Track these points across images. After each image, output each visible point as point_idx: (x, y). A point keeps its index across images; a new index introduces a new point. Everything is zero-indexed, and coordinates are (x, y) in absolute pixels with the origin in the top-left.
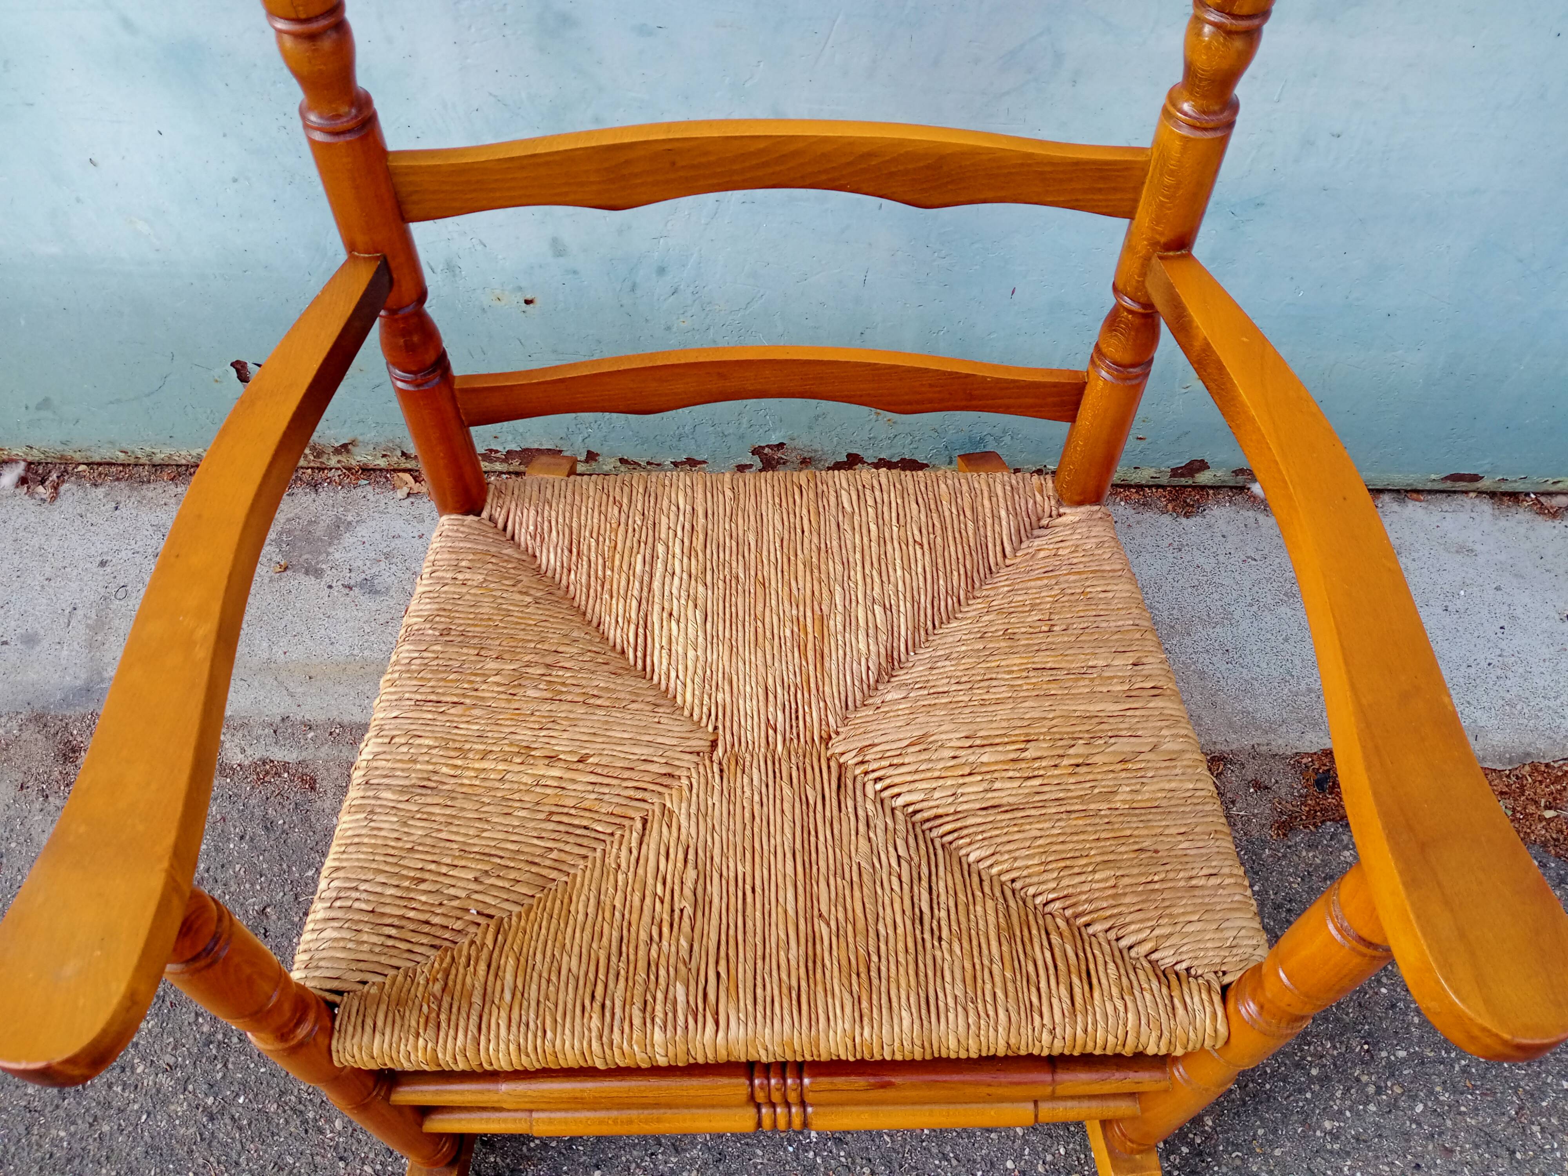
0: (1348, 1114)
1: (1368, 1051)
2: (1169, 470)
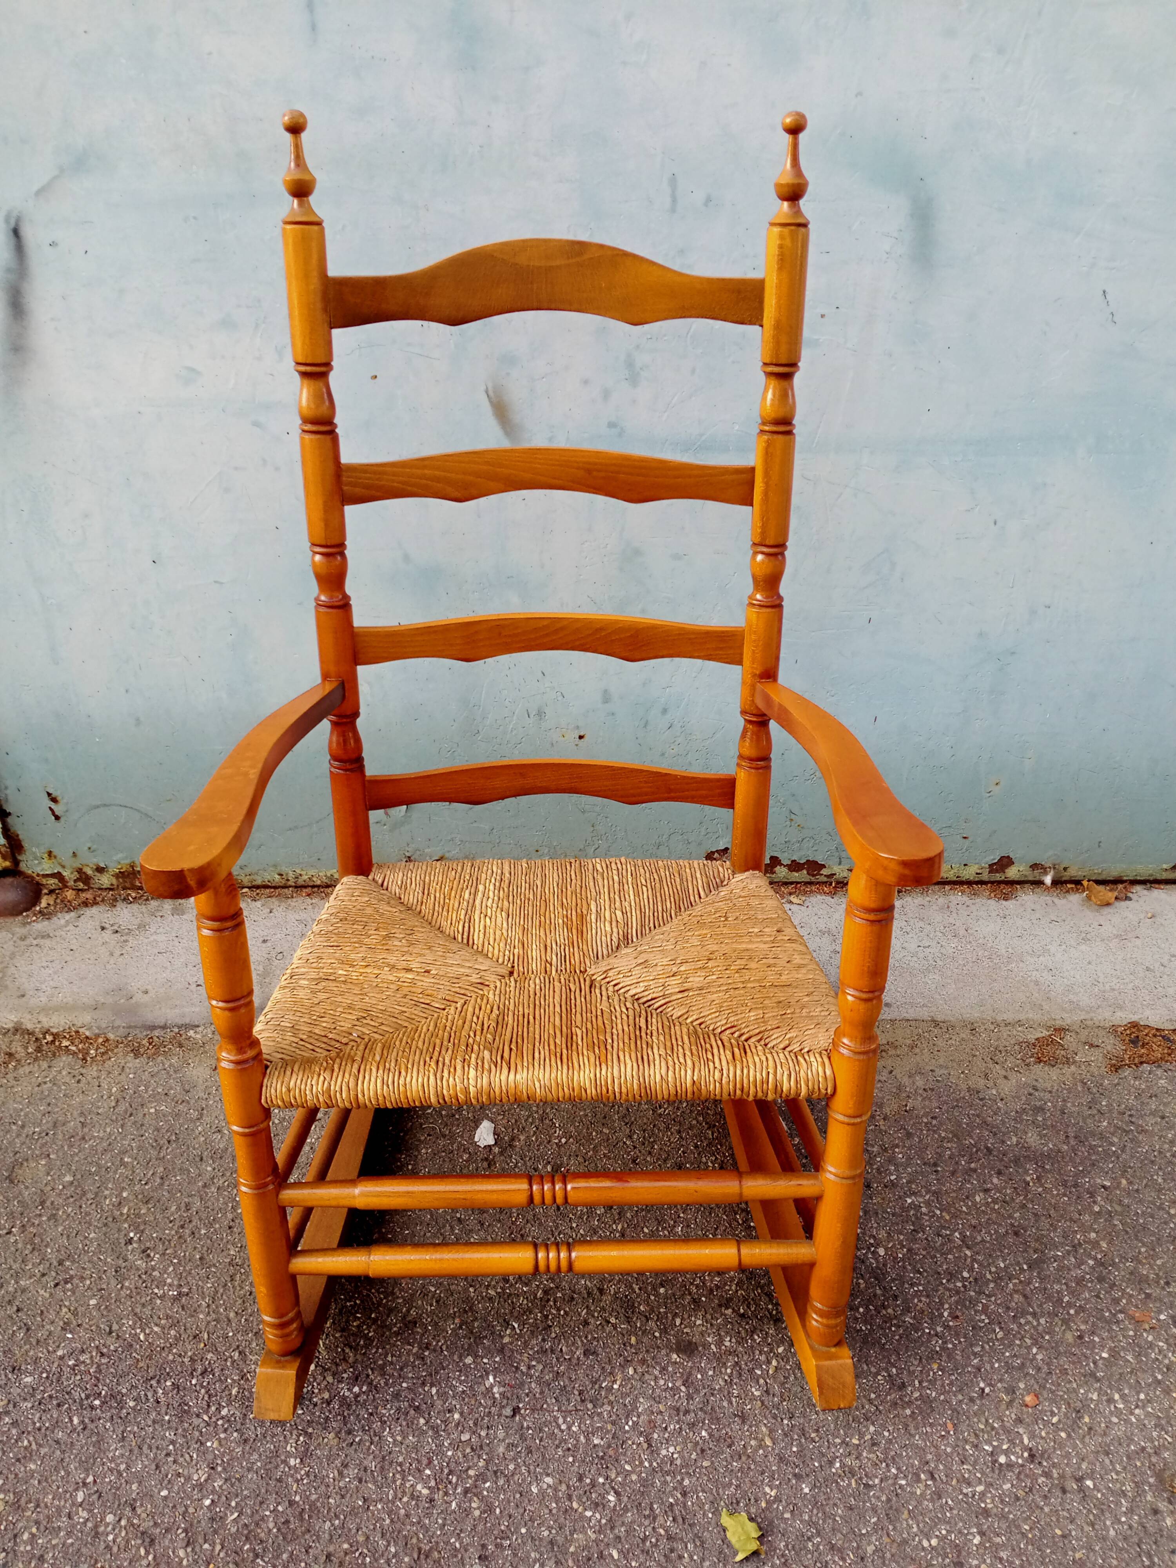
2: (987, 866)
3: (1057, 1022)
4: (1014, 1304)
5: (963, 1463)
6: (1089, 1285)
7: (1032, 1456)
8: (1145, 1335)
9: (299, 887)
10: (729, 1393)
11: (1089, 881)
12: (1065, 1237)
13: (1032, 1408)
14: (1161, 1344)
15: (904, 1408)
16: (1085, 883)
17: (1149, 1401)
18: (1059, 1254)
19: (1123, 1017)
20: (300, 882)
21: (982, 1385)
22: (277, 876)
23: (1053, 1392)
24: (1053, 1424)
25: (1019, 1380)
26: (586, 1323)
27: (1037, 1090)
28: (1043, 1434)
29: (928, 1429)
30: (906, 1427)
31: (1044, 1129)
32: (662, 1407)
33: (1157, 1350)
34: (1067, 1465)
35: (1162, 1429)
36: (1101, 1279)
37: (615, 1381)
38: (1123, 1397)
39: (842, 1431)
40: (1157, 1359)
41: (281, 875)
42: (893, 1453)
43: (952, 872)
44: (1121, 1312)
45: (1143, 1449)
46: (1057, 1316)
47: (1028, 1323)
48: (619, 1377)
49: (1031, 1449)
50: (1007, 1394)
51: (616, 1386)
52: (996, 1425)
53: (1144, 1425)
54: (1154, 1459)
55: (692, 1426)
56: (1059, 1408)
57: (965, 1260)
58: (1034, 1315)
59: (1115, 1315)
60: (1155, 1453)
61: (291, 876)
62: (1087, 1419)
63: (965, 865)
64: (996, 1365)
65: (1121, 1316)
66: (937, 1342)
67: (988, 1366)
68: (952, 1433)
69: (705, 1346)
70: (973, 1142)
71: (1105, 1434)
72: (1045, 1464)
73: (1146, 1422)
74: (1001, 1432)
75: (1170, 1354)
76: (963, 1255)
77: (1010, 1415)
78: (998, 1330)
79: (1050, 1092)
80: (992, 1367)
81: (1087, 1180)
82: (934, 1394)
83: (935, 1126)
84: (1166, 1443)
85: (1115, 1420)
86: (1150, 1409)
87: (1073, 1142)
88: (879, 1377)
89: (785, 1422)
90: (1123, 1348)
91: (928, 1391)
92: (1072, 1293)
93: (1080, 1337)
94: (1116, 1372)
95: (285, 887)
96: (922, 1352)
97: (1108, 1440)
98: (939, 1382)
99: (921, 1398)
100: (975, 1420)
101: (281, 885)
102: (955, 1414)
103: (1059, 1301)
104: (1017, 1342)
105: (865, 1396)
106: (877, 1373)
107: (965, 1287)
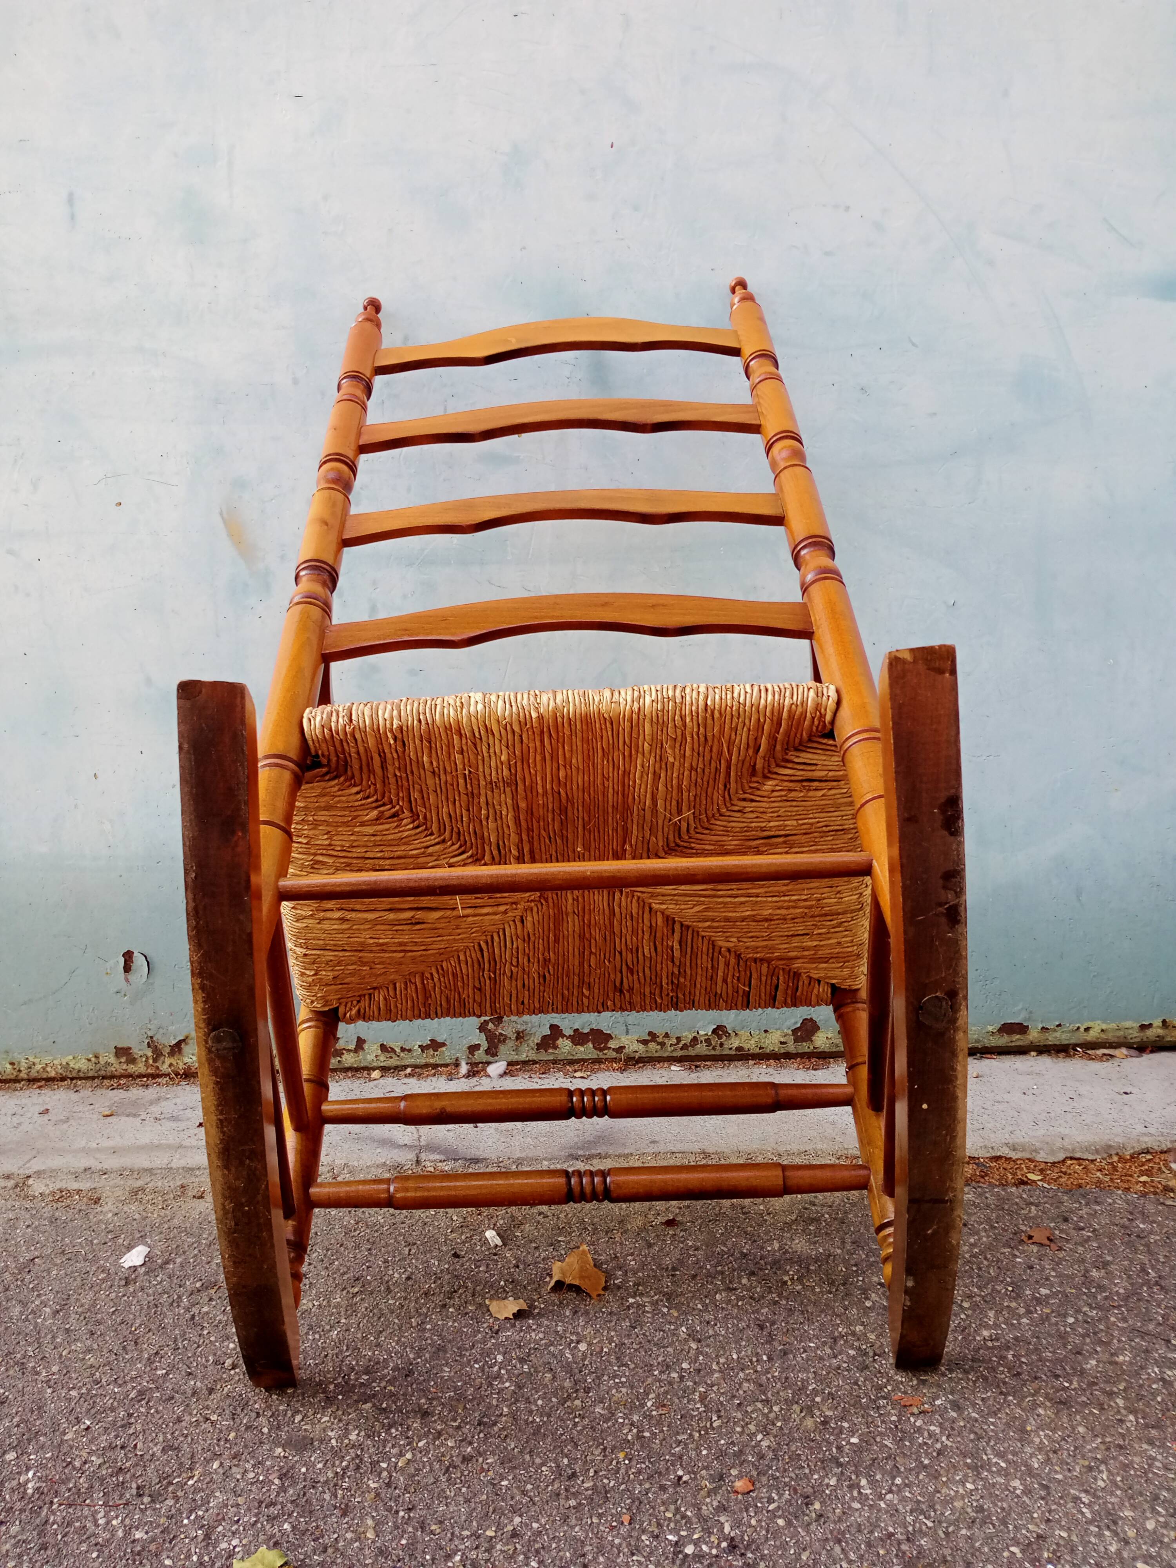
0: (1003, 1326)
1: (1012, 1291)
2: (790, 1032)
3: (851, 1151)
4: (741, 1392)
5: (633, 1554)
6: (846, 1373)
7: (733, 1547)
8: (912, 1419)
9: (32, 1081)
10: (336, 1485)
12: (823, 1330)
13: (743, 1494)
14: (932, 1428)
15: (567, 1498)
17: (906, 1485)
18: (812, 1345)
20: (34, 1074)
21: (680, 1473)
22: (9, 1066)
23: (776, 1478)
24: (768, 1512)
25: (733, 1467)
26: (179, 1420)
27: (814, 1205)
28: (753, 1522)
29: (595, 1520)
30: (565, 1518)
31: (815, 1237)
32: (240, 1500)
33: (926, 1434)
34: (781, 1557)
35: (922, 1512)
36: (864, 1368)
37: (191, 1477)
38: (873, 1483)
39: (475, 1523)
40: (926, 1443)
41: (12, 1064)
42: (537, 1546)
43: (752, 1042)
44: (884, 1398)
45: (891, 1535)
46: (797, 1403)
47: (756, 1410)
48: (198, 1472)
49: (732, 1539)
50: (712, 1479)
51: (191, 1482)
52: (689, 1513)
53: (897, 1510)
54: (904, 1547)
55: (271, 1519)
56: (781, 1496)
57: (689, 1352)
58: (766, 1402)
59: (874, 1401)
60: (908, 1540)
61: (24, 1066)
62: (817, 1506)
63: (766, 1031)
64: (704, 1452)
65: (882, 1402)
66: (630, 1430)
67: (693, 1454)
68: (626, 1523)
69: (325, 1440)
70: (725, 1249)
71: (840, 1520)
72: (750, 1555)
73: (900, 1507)
74: (695, 1520)
75: (944, 1438)
76: (686, 1347)
77: (710, 1504)
78: (715, 1418)
79: (830, 1206)
80: (699, 1454)
81: (861, 1278)
82: (612, 1483)
83: (683, 1237)
84: (924, 1527)
85: (856, 1505)
86: (907, 1494)
87: (849, 1247)
88: (544, 1469)
89: (401, 1514)
90: (881, 1434)
91: (605, 1481)
92: (820, 1379)
93: (825, 1423)
94: (867, 1457)
95: (17, 1080)
96: (609, 1441)
97: (843, 1527)
98: (622, 1471)
99: (594, 1488)
100: (662, 1509)
101: (12, 1077)
102: (637, 1503)
103: (803, 1388)
104: (738, 1429)
105: (518, 1487)
106: (543, 1464)
107: (682, 1378)
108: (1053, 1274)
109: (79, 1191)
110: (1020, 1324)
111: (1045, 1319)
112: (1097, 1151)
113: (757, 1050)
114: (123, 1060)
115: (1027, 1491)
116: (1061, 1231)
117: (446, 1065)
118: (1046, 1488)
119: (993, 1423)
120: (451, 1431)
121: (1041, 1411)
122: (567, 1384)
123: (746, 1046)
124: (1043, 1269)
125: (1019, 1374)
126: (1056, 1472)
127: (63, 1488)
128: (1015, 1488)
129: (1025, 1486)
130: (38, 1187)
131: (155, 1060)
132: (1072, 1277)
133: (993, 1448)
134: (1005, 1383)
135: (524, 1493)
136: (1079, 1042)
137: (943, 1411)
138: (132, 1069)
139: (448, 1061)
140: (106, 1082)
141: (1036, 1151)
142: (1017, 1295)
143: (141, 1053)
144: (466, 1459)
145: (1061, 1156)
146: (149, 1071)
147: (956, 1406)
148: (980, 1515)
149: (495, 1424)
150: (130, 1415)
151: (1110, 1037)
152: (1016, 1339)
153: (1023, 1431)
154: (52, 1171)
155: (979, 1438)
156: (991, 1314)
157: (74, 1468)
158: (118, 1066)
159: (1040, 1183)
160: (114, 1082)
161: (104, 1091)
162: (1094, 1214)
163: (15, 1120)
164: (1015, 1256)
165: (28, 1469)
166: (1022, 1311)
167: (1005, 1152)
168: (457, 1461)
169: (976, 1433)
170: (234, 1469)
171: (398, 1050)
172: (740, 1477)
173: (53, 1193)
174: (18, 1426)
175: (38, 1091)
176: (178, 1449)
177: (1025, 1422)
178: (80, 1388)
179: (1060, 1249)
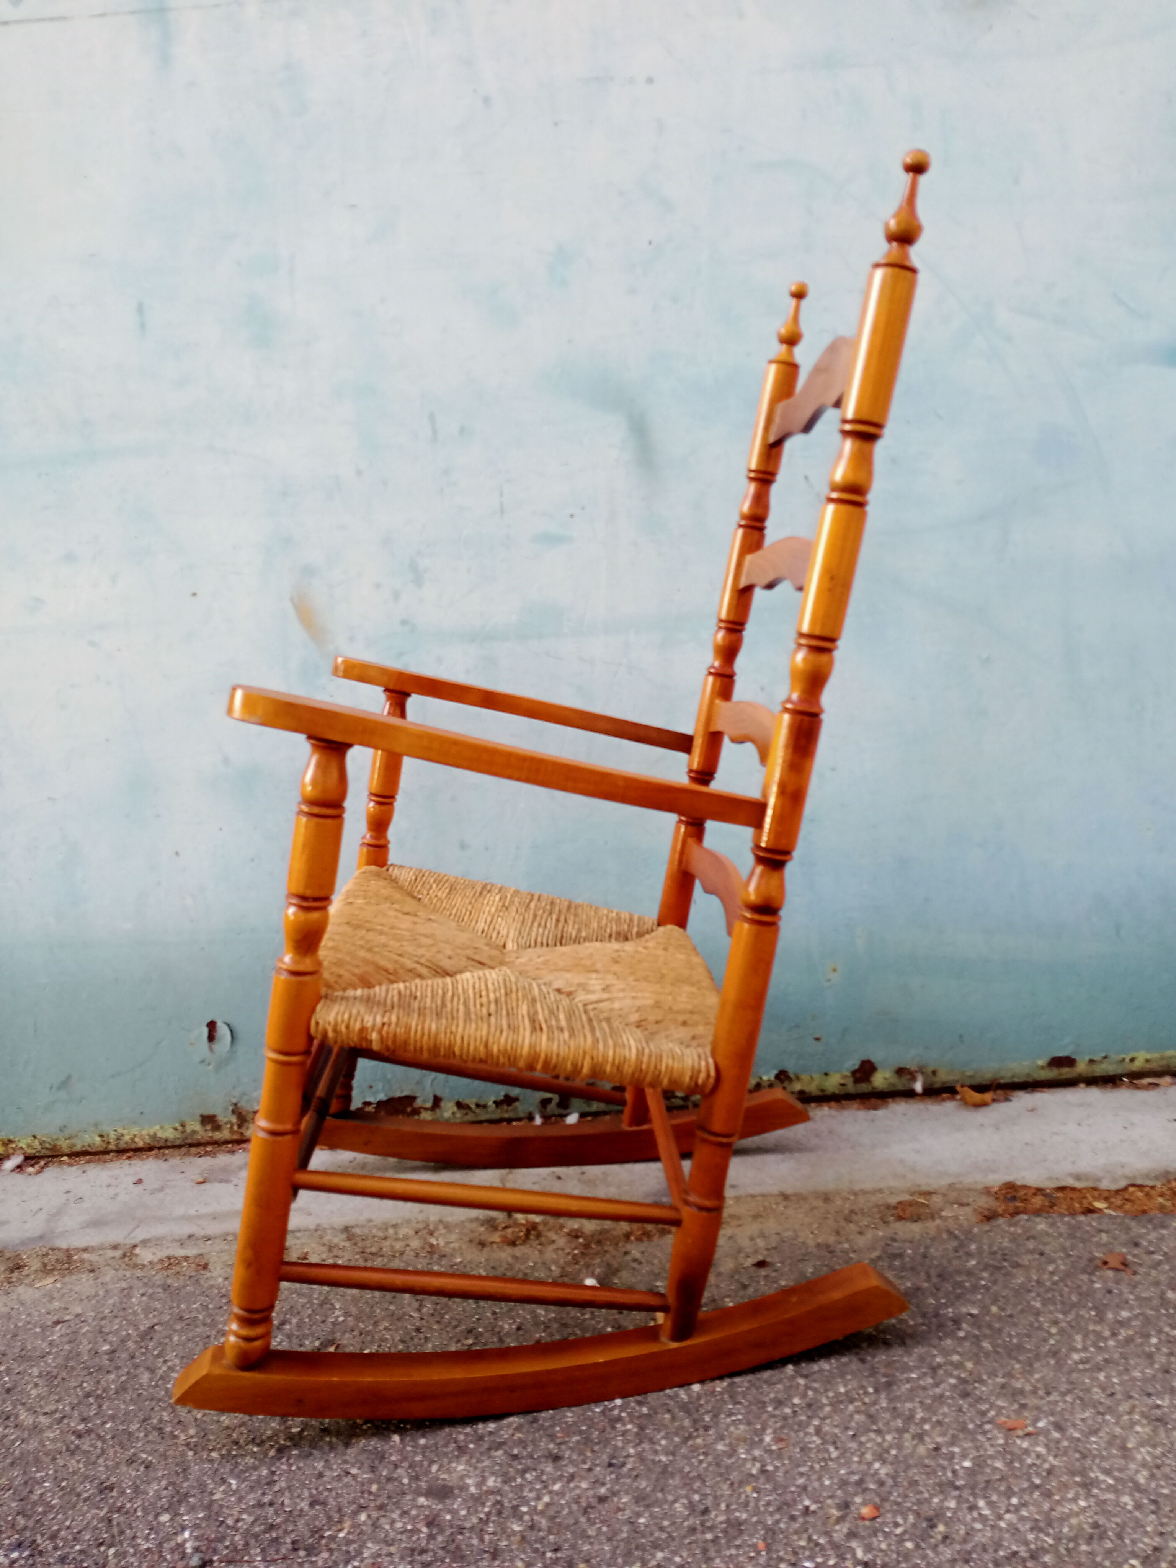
0: (1092, 1349)
1: (1095, 1315)
2: (849, 1074)
3: (922, 1187)
4: (853, 1424)
6: (950, 1401)
8: (1019, 1442)
9: (121, 1152)
10: (482, 1530)
11: (962, 1086)
12: (921, 1359)
13: (870, 1520)
14: (1039, 1449)
15: (703, 1532)
16: (958, 1088)
17: (1022, 1505)
18: (914, 1376)
19: (996, 1180)
20: (122, 1145)
21: (807, 1503)
22: (98, 1139)
23: (898, 1504)
24: (896, 1535)
25: (856, 1494)
26: (321, 1475)
27: (895, 1241)
28: (883, 1546)
29: (733, 1552)
30: (705, 1551)
32: (393, 1549)
33: (1033, 1455)
35: (1041, 1530)
36: (965, 1395)
37: (340, 1530)
38: (991, 1504)
40: (1034, 1464)
41: (101, 1136)
43: (814, 1085)
44: (989, 1422)
45: (1015, 1554)
46: (907, 1431)
47: (869, 1440)
48: (347, 1524)
50: (838, 1507)
51: (341, 1535)
52: (821, 1541)
53: (1017, 1529)
56: (905, 1520)
58: (878, 1432)
59: (980, 1426)
60: (1032, 1557)
61: (113, 1136)
62: (941, 1528)
63: (826, 1074)
64: (827, 1482)
65: (988, 1427)
66: (754, 1465)
67: (816, 1484)
68: (763, 1553)
69: (464, 1488)
71: (965, 1541)
73: (1019, 1526)
74: (828, 1547)
75: (1051, 1459)
77: (840, 1531)
78: (832, 1449)
79: (911, 1242)
80: (822, 1485)
81: (950, 1310)
82: (744, 1516)
84: (1045, 1545)
85: (978, 1526)
86: (1024, 1513)
87: (935, 1280)
88: (677, 1505)
89: (549, 1555)
90: (991, 1456)
91: (737, 1514)
92: (926, 1408)
93: (937, 1449)
94: (981, 1479)
95: (106, 1152)
96: (734, 1476)
97: (968, 1547)
98: (752, 1504)
99: (728, 1521)
100: (795, 1537)
101: (101, 1149)
102: (770, 1534)
103: (910, 1418)
104: (856, 1459)
105: (656, 1524)
106: (675, 1501)
107: (795, 1412)
108: (1131, 1297)
109: (186, 1258)
110: (1106, 1346)
111: (1129, 1340)
112: (1157, 1178)
113: (819, 1093)
114: (209, 1127)
115: (1138, 1506)
116: (1134, 1256)
117: (519, 1119)
118: (1155, 1502)
119: (1095, 1442)
120: (583, 1473)
121: (1138, 1428)
122: (687, 1423)
123: (807, 1089)
124: (1121, 1294)
125: (1112, 1394)
126: (1162, 1487)
127: (220, 1546)
128: (1126, 1504)
129: (1134, 1500)
130: (145, 1255)
131: (240, 1126)
132: (1149, 1299)
133: (1099, 1467)
134: (1101, 1403)
135: (662, 1529)
136: (1126, 1072)
137: (1045, 1432)
138: (218, 1136)
139: (522, 1115)
140: (193, 1150)
141: (1099, 1180)
142: (1100, 1319)
143: (226, 1120)
144: (602, 1500)
145: (1122, 1184)
146: (235, 1137)
147: (1059, 1427)
148: (1097, 1531)
149: (623, 1464)
150: (273, 1473)
151: (1154, 1066)
152: (1106, 1361)
153: (1123, 1448)
154: (158, 1239)
155: (1084, 1457)
156: (1078, 1338)
157: (228, 1527)
158: (203, 1133)
159: (1107, 1211)
160: (201, 1150)
161: (192, 1159)
162: (1162, 1238)
163: (112, 1191)
164: (1093, 1282)
165: (183, 1529)
166: (1107, 1333)
167: (1070, 1182)
168: (593, 1501)
169: (1080, 1452)
170: (382, 1520)
171: (473, 1106)
172: (864, 1503)
173: (161, 1261)
174: (166, 1488)
175: (127, 1162)
176: (324, 1503)
177: (1125, 1440)
178: (220, 1449)
179: (1135, 1273)
